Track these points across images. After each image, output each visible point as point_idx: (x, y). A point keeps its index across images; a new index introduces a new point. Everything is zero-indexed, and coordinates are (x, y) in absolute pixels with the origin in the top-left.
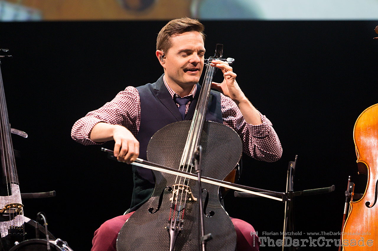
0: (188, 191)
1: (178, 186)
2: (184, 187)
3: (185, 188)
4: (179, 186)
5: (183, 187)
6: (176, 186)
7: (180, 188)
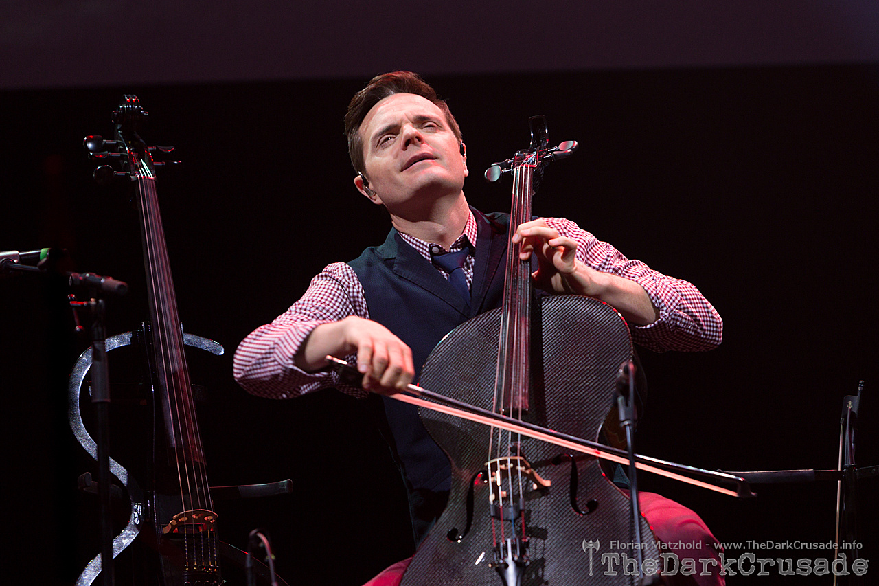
0: (524, 468)
1: (496, 462)
2: (512, 461)
3: (514, 462)
4: (498, 463)
5: (509, 461)
6: (491, 464)
7: (503, 467)
